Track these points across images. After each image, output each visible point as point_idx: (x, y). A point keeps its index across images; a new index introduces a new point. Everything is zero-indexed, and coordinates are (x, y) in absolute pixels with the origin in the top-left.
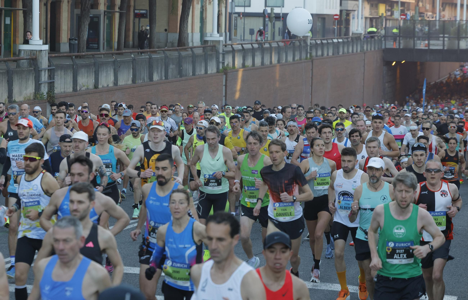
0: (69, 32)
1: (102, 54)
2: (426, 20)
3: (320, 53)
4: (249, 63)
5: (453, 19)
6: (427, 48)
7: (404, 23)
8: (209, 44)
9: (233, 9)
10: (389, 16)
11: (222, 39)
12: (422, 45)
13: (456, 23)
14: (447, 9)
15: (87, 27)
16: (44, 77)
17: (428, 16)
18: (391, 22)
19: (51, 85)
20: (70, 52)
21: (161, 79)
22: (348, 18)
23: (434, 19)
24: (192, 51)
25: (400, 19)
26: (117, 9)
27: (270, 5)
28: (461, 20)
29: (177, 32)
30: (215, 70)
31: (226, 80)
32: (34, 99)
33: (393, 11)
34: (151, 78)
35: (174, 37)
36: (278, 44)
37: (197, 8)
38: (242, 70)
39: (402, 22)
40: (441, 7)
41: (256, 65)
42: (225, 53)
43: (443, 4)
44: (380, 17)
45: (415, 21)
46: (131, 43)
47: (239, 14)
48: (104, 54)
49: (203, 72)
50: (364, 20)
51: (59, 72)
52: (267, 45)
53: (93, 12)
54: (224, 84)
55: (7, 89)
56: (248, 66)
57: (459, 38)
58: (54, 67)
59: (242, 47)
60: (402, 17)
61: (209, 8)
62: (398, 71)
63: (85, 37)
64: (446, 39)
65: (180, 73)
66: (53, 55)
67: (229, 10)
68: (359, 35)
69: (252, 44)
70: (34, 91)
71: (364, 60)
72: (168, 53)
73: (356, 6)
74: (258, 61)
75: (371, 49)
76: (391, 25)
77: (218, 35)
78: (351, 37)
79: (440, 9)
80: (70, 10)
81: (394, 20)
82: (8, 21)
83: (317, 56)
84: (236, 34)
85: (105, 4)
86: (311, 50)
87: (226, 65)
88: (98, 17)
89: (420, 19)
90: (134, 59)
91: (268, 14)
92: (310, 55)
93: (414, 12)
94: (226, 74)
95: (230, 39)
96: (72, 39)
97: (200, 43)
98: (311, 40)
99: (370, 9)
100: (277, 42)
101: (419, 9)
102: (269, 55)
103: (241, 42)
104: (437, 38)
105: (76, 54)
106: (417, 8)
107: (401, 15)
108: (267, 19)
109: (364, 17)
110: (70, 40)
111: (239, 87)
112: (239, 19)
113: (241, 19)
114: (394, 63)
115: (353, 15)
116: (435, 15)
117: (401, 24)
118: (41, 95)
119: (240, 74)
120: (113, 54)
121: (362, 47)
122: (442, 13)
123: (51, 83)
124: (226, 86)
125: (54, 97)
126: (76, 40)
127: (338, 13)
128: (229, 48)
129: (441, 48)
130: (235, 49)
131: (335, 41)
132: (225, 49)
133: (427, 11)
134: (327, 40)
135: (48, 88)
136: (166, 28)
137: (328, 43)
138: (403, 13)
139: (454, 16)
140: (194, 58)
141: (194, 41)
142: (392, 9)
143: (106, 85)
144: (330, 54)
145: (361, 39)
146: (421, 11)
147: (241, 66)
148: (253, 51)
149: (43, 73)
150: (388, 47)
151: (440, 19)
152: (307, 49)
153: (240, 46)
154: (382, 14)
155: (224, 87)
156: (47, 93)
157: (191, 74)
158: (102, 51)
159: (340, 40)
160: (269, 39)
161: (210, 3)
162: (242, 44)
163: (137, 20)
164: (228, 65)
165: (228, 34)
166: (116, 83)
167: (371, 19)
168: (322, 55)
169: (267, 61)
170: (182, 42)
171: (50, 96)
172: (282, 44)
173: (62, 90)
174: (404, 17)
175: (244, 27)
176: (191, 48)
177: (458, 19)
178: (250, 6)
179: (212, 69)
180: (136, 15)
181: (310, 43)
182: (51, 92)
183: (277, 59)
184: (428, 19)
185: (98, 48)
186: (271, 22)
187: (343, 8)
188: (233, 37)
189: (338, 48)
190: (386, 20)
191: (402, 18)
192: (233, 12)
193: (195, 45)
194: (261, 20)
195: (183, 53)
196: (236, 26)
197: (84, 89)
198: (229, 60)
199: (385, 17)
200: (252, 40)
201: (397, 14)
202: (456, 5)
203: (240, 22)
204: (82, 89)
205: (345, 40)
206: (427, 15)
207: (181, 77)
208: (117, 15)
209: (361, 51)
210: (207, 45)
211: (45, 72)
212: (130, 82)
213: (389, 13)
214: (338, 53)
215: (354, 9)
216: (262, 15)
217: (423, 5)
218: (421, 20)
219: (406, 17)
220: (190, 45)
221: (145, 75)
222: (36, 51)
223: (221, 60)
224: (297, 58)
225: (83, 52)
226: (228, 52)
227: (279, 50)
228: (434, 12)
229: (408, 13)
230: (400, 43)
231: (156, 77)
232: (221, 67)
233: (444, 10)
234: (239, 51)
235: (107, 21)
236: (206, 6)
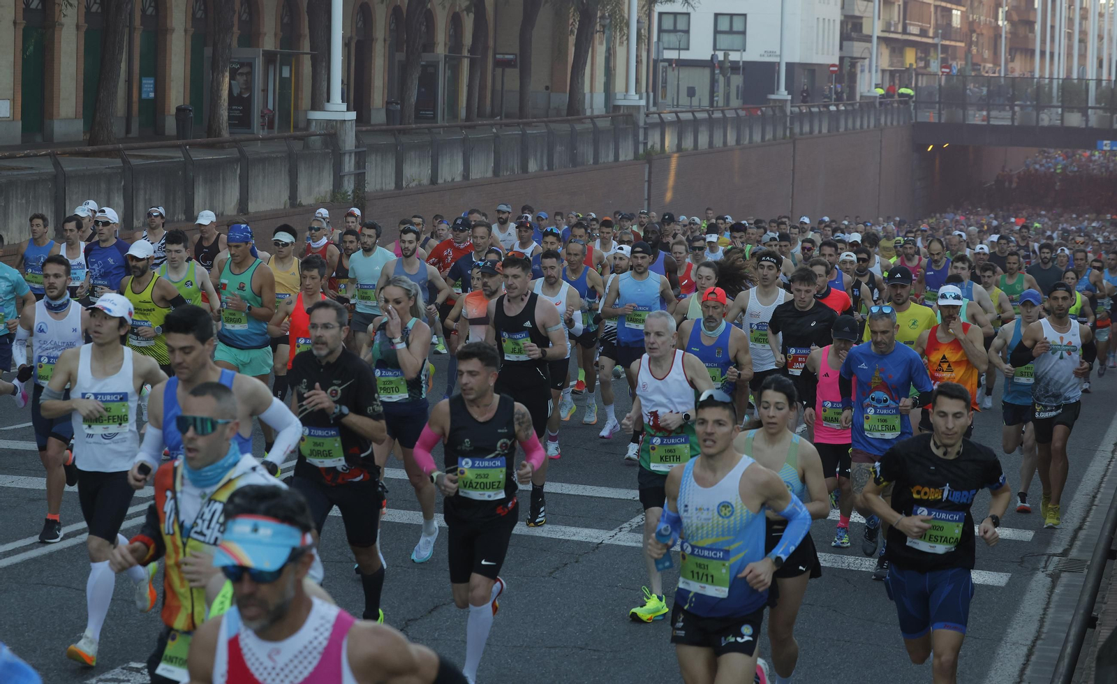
0: (386, 91)
1: (440, 127)
2: (983, 76)
3: (806, 128)
4: (688, 143)
5: (1029, 75)
6: (985, 123)
7: (946, 80)
8: (622, 112)
9: (660, 54)
10: (921, 68)
11: (643, 103)
12: (976, 117)
13: (1033, 81)
14: (1018, 57)
15: (416, 82)
16: (349, 165)
17: (987, 69)
18: (925, 78)
19: (360, 179)
20: (388, 124)
21: (541, 169)
22: (853, 70)
23: (997, 75)
24: (594, 124)
25: (940, 74)
26: (465, 53)
27: (722, 48)
28: (1042, 77)
29: (566, 92)
30: (631, 156)
31: (650, 173)
32: (332, 201)
33: (929, 61)
34: (524, 168)
35: (561, 99)
36: (737, 114)
37: (600, 50)
38: (676, 155)
39: (943, 78)
40: (1007, 55)
41: (699, 148)
42: (648, 127)
43: (1011, 49)
44: (907, 69)
45: (965, 77)
46: (488, 109)
47: (670, 61)
48: (443, 127)
49: (611, 158)
50: (880, 74)
51: (373, 157)
52: (718, 115)
53: (426, 58)
54: (646, 178)
55: (288, 185)
56: (687, 150)
57: (1039, 108)
58: (364, 149)
59: (678, 117)
60: (943, 70)
61: (620, 52)
62: (937, 162)
63: (413, 99)
64: (1017, 109)
65: (574, 160)
66: (364, 129)
67: (653, 56)
68: (872, 100)
69: (693, 112)
70: (331, 188)
71: (881, 141)
72: (552, 126)
73: (866, 51)
74: (703, 140)
75: (892, 124)
76: (924, 85)
77: (637, 97)
78: (860, 103)
79: (1006, 59)
80: (387, 55)
81: (929, 74)
82: (286, 73)
83: (801, 133)
84: (665, 96)
85: (445, 44)
86: (792, 123)
87: (649, 147)
88: (435, 65)
89: (973, 74)
90: (496, 136)
91: (720, 61)
92: (790, 133)
93: (964, 63)
94: (650, 162)
95: (655, 104)
96: (392, 103)
97: (604, 109)
98: (792, 107)
99: (891, 56)
100: (736, 109)
101: (972, 58)
102: (722, 131)
103: (673, 109)
104: (1001, 108)
105: (398, 127)
106: (970, 56)
107: (942, 67)
108: (717, 71)
109: (879, 69)
110: (388, 103)
111: (671, 182)
112: (669, 70)
113: (673, 70)
114: (931, 147)
115: (862, 66)
116: (998, 69)
117: (943, 82)
118: (344, 194)
119: (674, 162)
120: (462, 127)
121: (878, 120)
122: (1011, 65)
123: (359, 174)
124: (649, 182)
125: (364, 199)
126: (397, 104)
127: (837, 62)
128: (655, 119)
129: (1008, 123)
130: (665, 120)
131: (833, 108)
132: (649, 121)
133: (985, 61)
134: (818, 106)
135: (355, 184)
136: (548, 84)
137: (820, 112)
138: (945, 63)
139: (1028, 70)
140: (597, 136)
141: (594, 107)
142: (926, 56)
143: (450, 180)
144: (825, 130)
145: (875, 107)
146: (975, 61)
147: (675, 149)
148: (696, 123)
149: (347, 158)
150: (919, 120)
151: (1006, 74)
152: (786, 121)
153: (674, 115)
154: (911, 65)
155: (646, 184)
156: (353, 192)
157: (591, 162)
158: (440, 122)
159: (842, 108)
160: (721, 103)
161: (621, 43)
162: (676, 113)
163: (499, 70)
164: (653, 147)
165: (651, 95)
166: (466, 176)
167: (892, 73)
168: (811, 132)
169: (718, 142)
170: (574, 107)
171: (358, 196)
172: (742, 113)
173: (378, 187)
174: (948, 70)
175: (678, 84)
176: (592, 118)
177: (1037, 75)
178: (688, 49)
179: (626, 154)
180: (498, 63)
181: (791, 112)
182: (360, 190)
183: (735, 138)
184: (987, 75)
185: (434, 118)
186: (724, 76)
187: (845, 54)
188: (660, 100)
189: (838, 121)
190: (917, 75)
191: (943, 72)
192: (661, 58)
193: (596, 113)
194: (707, 72)
195: (578, 127)
196: (665, 82)
197: (413, 184)
198: (654, 138)
199: (915, 69)
200: (691, 106)
201: (935, 66)
202: (1033, 52)
203: (672, 75)
204: (411, 185)
205: (850, 108)
206: (984, 67)
207: (574, 166)
208: (466, 64)
209: (875, 127)
210: (617, 114)
211: (350, 156)
212: (490, 174)
213: (922, 64)
214: (838, 129)
215: (863, 56)
216: (710, 64)
217: (977, 51)
218: (976, 76)
219: (951, 70)
220: (588, 113)
221: (515, 163)
222: (336, 121)
223: (641, 138)
224: (769, 136)
225: (409, 124)
226: (653, 126)
227: (738, 123)
228: (996, 62)
229: (954, 64)
230: (940, 114)
231: (533, 166)
232: (641, 150)
233: (1012, 60)
234: (671, 123)
235: (448, 73)
236: (614, 48)
